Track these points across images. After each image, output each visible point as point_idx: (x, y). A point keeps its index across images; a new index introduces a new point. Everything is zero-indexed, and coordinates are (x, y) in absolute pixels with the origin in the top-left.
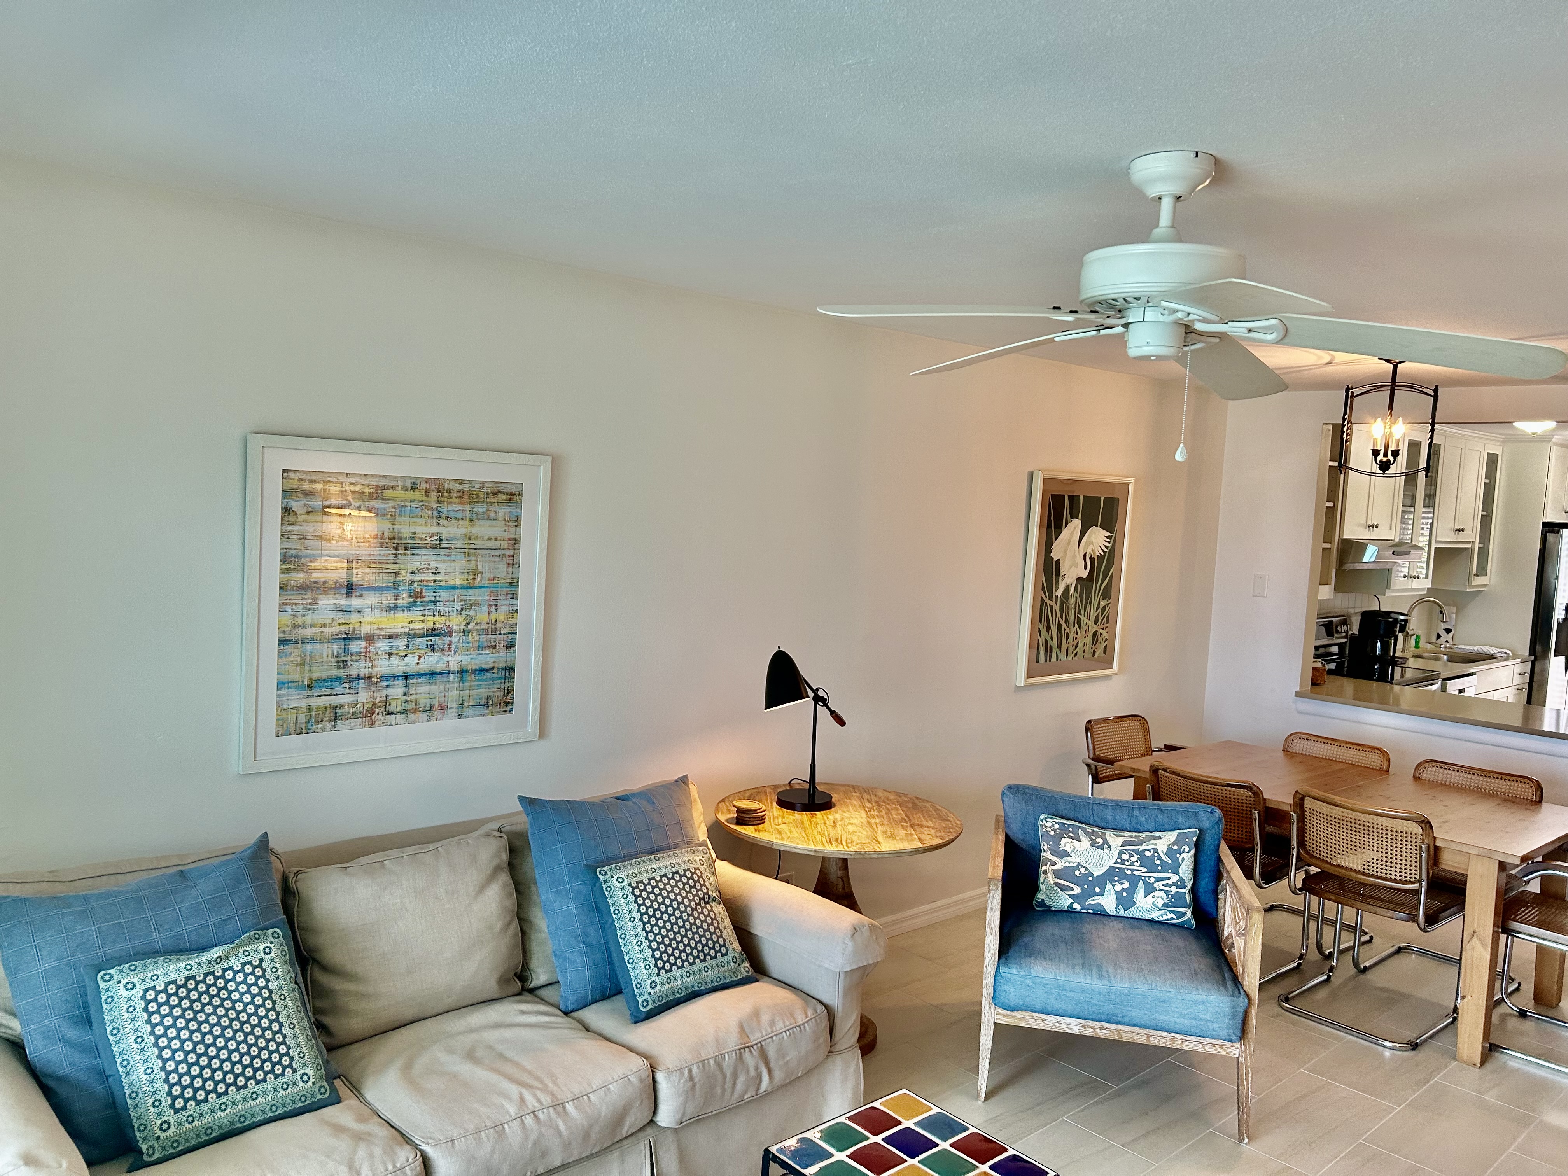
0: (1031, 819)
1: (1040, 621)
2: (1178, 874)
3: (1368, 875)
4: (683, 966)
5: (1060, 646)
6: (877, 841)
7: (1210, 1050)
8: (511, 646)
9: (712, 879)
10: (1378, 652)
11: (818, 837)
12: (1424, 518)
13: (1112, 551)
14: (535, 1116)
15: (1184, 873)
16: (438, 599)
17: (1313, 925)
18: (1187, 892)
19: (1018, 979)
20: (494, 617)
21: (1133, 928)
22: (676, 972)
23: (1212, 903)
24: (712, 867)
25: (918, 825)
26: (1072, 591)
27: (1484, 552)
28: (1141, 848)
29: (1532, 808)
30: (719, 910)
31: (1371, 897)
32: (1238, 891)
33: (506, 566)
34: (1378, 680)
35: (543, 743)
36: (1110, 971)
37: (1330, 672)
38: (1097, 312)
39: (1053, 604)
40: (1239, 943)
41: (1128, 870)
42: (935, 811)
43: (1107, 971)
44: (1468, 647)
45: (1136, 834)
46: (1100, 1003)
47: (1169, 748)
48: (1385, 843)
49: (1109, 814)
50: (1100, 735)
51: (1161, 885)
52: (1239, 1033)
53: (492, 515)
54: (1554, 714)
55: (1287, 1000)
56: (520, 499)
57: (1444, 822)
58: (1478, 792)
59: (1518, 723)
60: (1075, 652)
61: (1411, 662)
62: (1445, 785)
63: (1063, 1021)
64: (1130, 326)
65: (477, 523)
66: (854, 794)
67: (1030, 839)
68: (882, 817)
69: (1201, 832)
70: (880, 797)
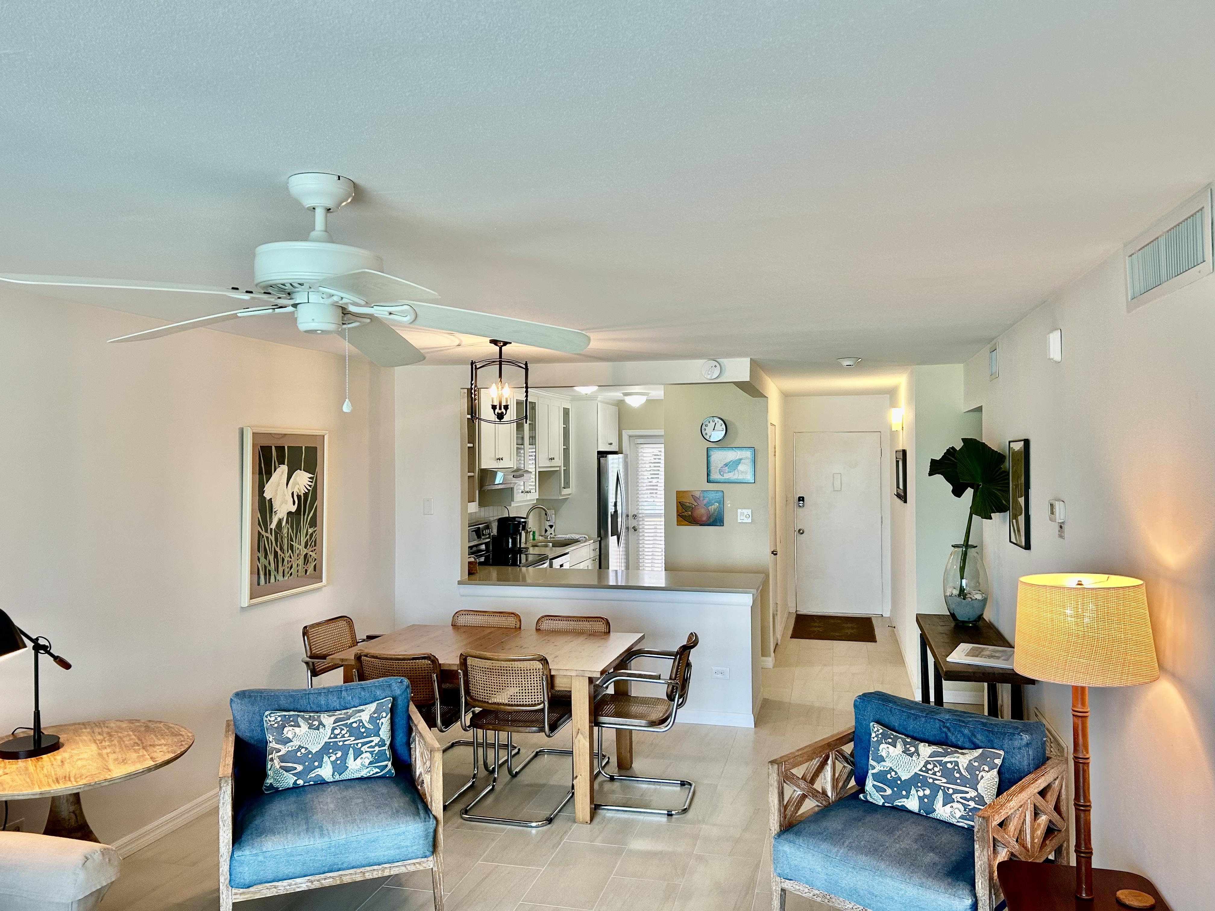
0: (257, 717)
1: (259, 551)
2: (379, 736)
3: (512, 705)
5: (277, 570)
6: (108, 769)
7: (412, 868)
10: (510, 546)
11: (44, 780)
12: (530, 452)
15: (383, 735)
17: (480, 751)
18: (387, 748)
19: (251, 858)
21: (347, 788)
25: (150, 745)
27: (567, 472)
28: (349, 722)
29: (605, 637)
31: (515, 721)
32: (423, 739)
34: (511, 565)
36: (329, 829)
37: (481, 564)
38: (270, 293)
39: (268, 535)
40: (427, 778)
41: (340, 742)
42: (168, 729)
43: (327, 830)
44: (563, 536)
45: (345, 711)
46: (323, 858)
47: (370, 638)
48: (520, 680)
49: (322, 700)
50: (315, 637)
51: (366, 748)
52: (431, 849)
54: (614, 574)
55: (466, 812)
57: (555, 657)
58: (574, 632)
59: (595, 582)
60: (290, 573)
61: (531, 550)
62: (555, 631)
63: (293, 883)
64: (299, 306)
66: (84, 730)
67: (257, 735)
68: (115, 745)
69: (395, 699)
70: (112, 728)
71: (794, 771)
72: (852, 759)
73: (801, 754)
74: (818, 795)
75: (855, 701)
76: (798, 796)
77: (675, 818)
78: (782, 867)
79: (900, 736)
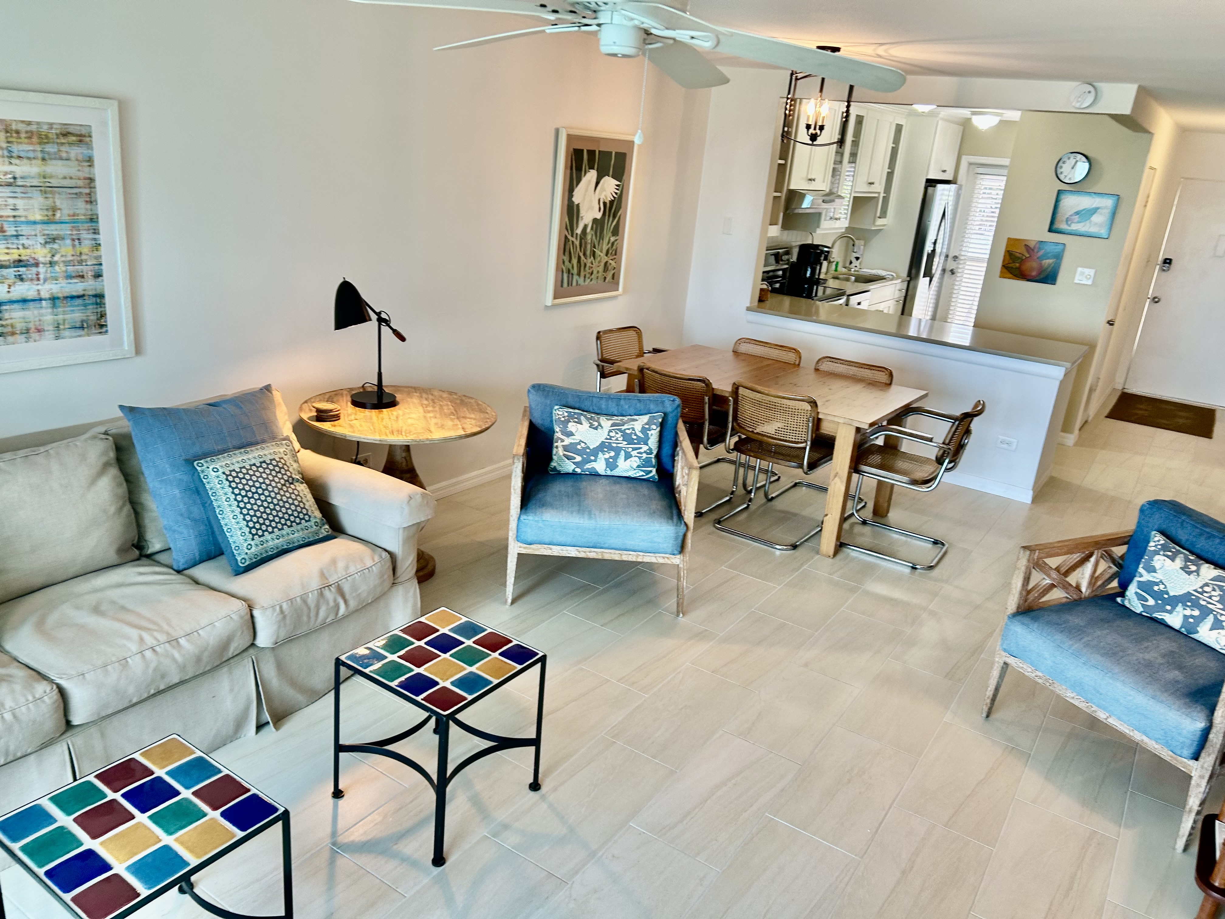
0: (548, 409)
1: (564, 254)
2: (647, 445)
3: (776, 438)
4: (273, 532)
5: (579, 274)
6: (430, 431)
7: (661, 561)
8: (98, 275)
9: (295, 465)
10: (808, 275)
11: (383, 430)
13: (620, 196)
14: (154, 650)
15: (652, 444)
16: (20, 233)
17: (741, 471)
18: (653, 457)
19: (533, 523)
20: (78, 249)
21: (615, 483)
22: (267, 536)
23: (670, 463)
24: (294, 454)
25: (463, 417)
26: (589, 230)
27: (886, 200)
28: (623, 428)
29: (885, 388)
30: (303, 489)
31: (777, 453)
32: (685, 455)
33: (84, 203)
34: (806, 297)
35: (139, 359)
37: (774, 291)
38: (575, 12)
39: (574, 239)
40: (683, 490)
41: (614, 443)
42: (477, 406)
43: (595, 514)
44: (869, 271)
45: (621, 417)
47: (656, 351)
48: (787, 417)
49: (603, 404)
50: (607, 342)
51: (636, 453)
52: (679, 549)
53: (64, 155)
54: (917, 322)
55: (719, 522)
56: (91, 141)
57: (827, 401)
59: (894, 330)
60: (590, 278)
61: (831, 283)
62: (834, 374)
63: (565, 549)
65: (49, 162)
66: (415, 394)
67: (547, 423)
68: (436, 411)
69: (665, 414)
70: (435, 396)
71: (1048, 561)
72: (1121, 562)
73: (1060, 546)
74: (1070, 588)
75: (1143, 505)
76: (1046, 584)
77: (920, 572)
78: (1009, 644)
79: (1184, 551)
